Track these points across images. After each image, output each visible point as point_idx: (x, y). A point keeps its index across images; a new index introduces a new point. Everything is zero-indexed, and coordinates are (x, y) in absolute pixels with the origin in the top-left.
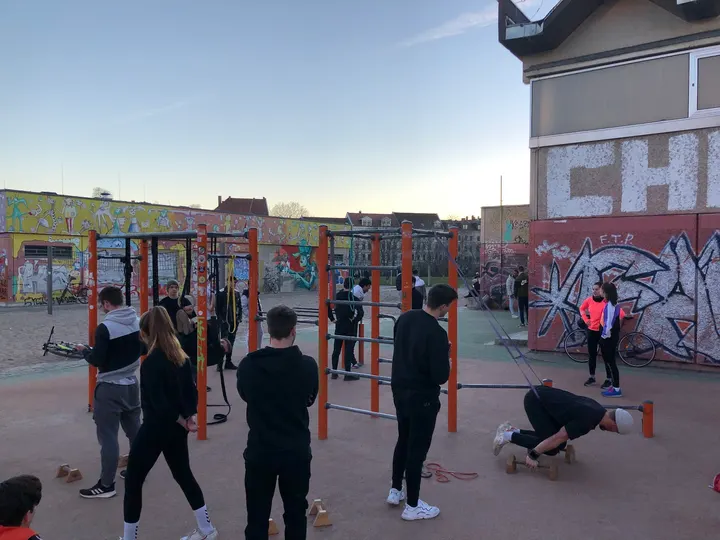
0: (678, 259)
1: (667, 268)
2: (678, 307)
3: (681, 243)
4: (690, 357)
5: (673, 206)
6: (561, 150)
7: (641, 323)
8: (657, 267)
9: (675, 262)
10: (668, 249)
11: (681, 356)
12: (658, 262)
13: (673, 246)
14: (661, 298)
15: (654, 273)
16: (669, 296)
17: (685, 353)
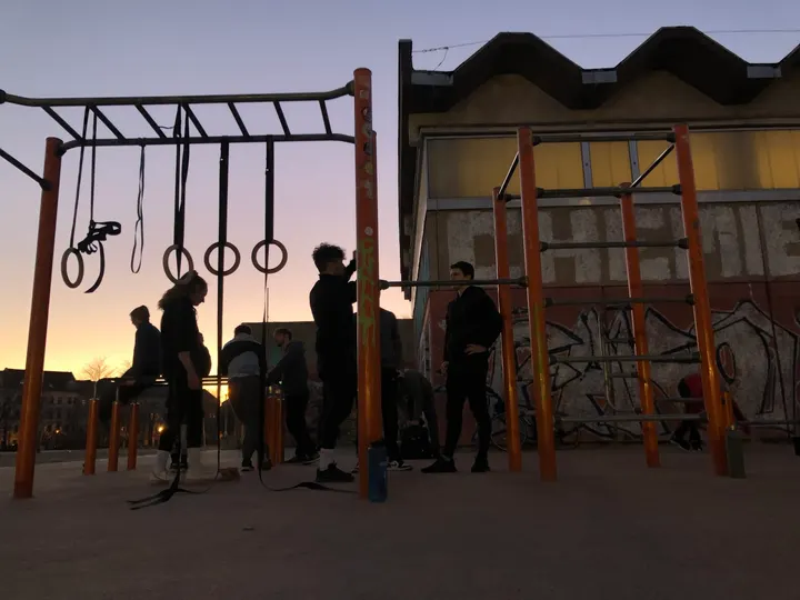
0: (590, 332)
1: (581, 342)
2: (595, 381)
3: (591, 315)
4: (611, 435)
5: (580, 279)
6: (462, 215)
7: (562, 402)
8: (572, 341)
9: (588, 334)
10: (580, 322)
11: (603, 435)
12: (571, 335)
13: (585, 319)
14: (579, 374)
15: (569, 347)
16: (587, 370)
17: (605, 431)
